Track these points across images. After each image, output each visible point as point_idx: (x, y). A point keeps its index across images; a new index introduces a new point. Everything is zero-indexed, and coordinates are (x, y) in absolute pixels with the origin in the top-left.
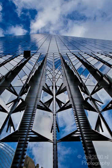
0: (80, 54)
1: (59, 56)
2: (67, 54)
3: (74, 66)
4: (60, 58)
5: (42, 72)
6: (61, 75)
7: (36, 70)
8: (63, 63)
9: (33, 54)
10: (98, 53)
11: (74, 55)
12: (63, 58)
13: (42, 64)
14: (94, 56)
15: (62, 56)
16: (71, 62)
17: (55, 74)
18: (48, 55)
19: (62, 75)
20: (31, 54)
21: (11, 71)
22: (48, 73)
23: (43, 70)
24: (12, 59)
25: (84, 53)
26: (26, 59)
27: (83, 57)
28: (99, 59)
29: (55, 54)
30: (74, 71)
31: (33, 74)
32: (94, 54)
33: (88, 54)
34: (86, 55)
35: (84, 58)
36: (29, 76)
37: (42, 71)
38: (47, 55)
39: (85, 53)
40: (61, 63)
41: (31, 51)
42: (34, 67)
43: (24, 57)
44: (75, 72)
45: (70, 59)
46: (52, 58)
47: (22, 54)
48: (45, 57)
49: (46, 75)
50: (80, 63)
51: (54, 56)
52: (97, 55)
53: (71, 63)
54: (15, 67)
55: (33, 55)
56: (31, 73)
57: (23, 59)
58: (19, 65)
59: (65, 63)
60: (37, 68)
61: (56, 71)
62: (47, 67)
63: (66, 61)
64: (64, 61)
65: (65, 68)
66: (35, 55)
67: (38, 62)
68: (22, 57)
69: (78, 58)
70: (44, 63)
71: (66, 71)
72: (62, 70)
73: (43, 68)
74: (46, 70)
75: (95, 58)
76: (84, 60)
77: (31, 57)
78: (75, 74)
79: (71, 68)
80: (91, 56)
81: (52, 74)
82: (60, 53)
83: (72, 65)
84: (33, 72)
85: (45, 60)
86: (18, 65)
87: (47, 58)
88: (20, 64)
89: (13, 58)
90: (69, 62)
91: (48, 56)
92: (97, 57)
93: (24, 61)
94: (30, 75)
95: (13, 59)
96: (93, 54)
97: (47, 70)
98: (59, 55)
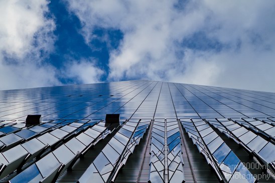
0: (219, 122)
1: (177, 126)
2: (194, 120)
3: (206, 146)
4: (178, 130)
5: (143, 158)
6: (181, 164)
7: (129, 154)
8: (185, 140)
9: (124, 120)
10: (256, 119)
11: (208, 123)
12: (184, 129)
13: (143, 141)
14: (248, 126)
15: (182, 126)
16: (202, 138)
17: (169, 162)
18: (155, 123)
19: (183, 165)
20: (120, 120)
21: (80, 156)
22: (154, 159)
23: (145, 154)
24: (81, 130)
25: (226, 119)
26: (110, 132)
27: (225, 127)
28: (257, 131)
29: (168, 121)
30: (206, 157)
31: (124, 162)
32: (248, 122)
33: (236, 122)
34: (231, 122)
35: (227, 129)
36: (116, 166)
37: (142, 156)
38: (153, 124)
39: (230, 120)
40: (182, 139)
41: (121, 116)
42: (126, 147)
43: (105, 126)
44: (209, 157)
45: (198, 132)
46: (163, 129)
47: (102, 121)
48: (149, 126)
49: (150, 165)
50: (220, 141)
51: (166, 125)
52: (255, 123)
53: (200, 139)
54: (87, 147)
55: (124, 123)
56: (120, 159)
57: (104, 132)
58: (96, 143)
59: (190, 140)
60: (132, 150)
61: (171, 157)
62: (153, 148)
63: (190, 135)
64: (186, 134)
65: (188, 149)
66: (127, 123)
67: (134, 138)
68: (101, 127)
69: (216, 130)
70: (147, 139)
71: (190, 155)
72: (182, 153)
73: (145, 149)
74: (150, 154)
75: (249, 129)
76: (228, 135)
77: (120, 127)
78: (209, 161)
79: (200, 149)
80: (242, 125)
81: (163, 162)
82: (179, 118)
83: (202, 143)
84: (124, 158)
85: (149, 133)
86: (93, 142)
87: (152, 129)
88: (98, 141)
89: (85, 128)
90: (196, 138)
91: (154, 126)
92: (254, 127)
93: (105, 136)
94: (117, 163)
95: (83, 131)
96: (246, 121)
97: (153, 154)
98: (177, 123)
